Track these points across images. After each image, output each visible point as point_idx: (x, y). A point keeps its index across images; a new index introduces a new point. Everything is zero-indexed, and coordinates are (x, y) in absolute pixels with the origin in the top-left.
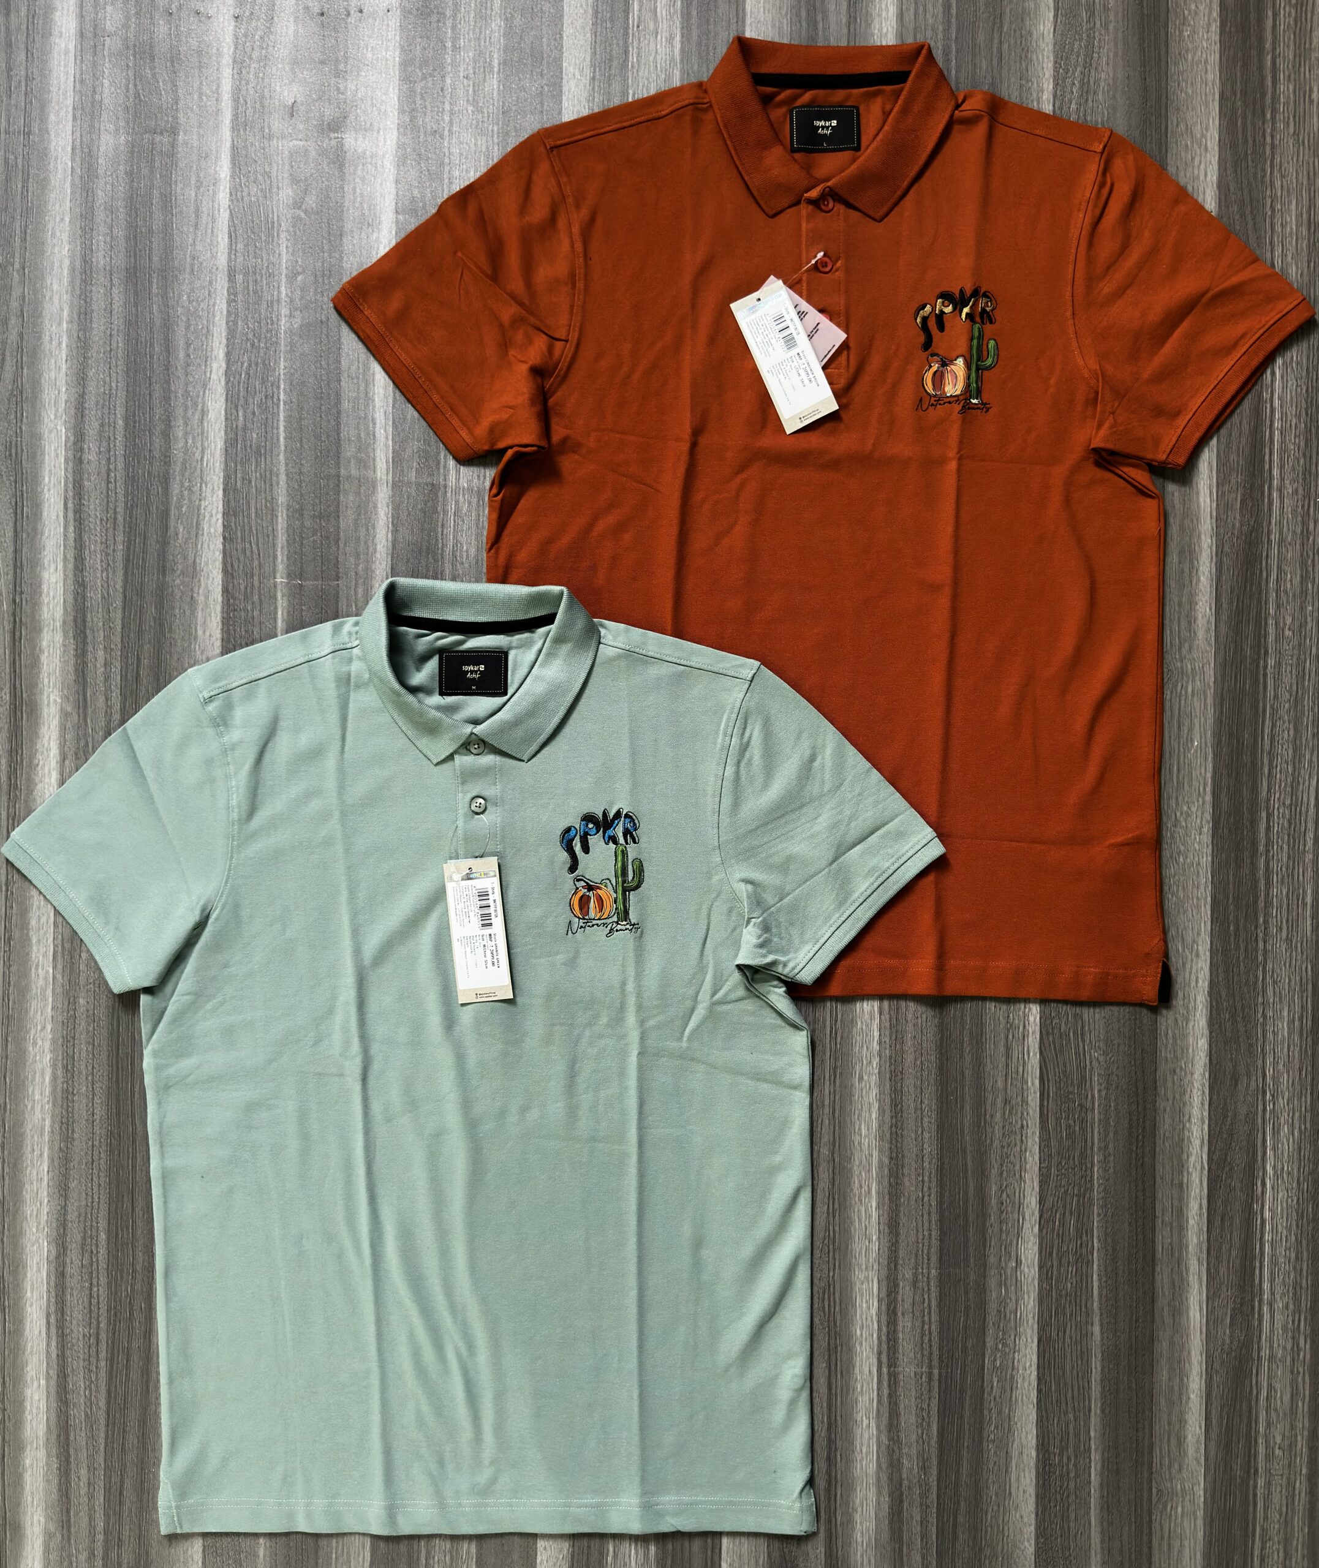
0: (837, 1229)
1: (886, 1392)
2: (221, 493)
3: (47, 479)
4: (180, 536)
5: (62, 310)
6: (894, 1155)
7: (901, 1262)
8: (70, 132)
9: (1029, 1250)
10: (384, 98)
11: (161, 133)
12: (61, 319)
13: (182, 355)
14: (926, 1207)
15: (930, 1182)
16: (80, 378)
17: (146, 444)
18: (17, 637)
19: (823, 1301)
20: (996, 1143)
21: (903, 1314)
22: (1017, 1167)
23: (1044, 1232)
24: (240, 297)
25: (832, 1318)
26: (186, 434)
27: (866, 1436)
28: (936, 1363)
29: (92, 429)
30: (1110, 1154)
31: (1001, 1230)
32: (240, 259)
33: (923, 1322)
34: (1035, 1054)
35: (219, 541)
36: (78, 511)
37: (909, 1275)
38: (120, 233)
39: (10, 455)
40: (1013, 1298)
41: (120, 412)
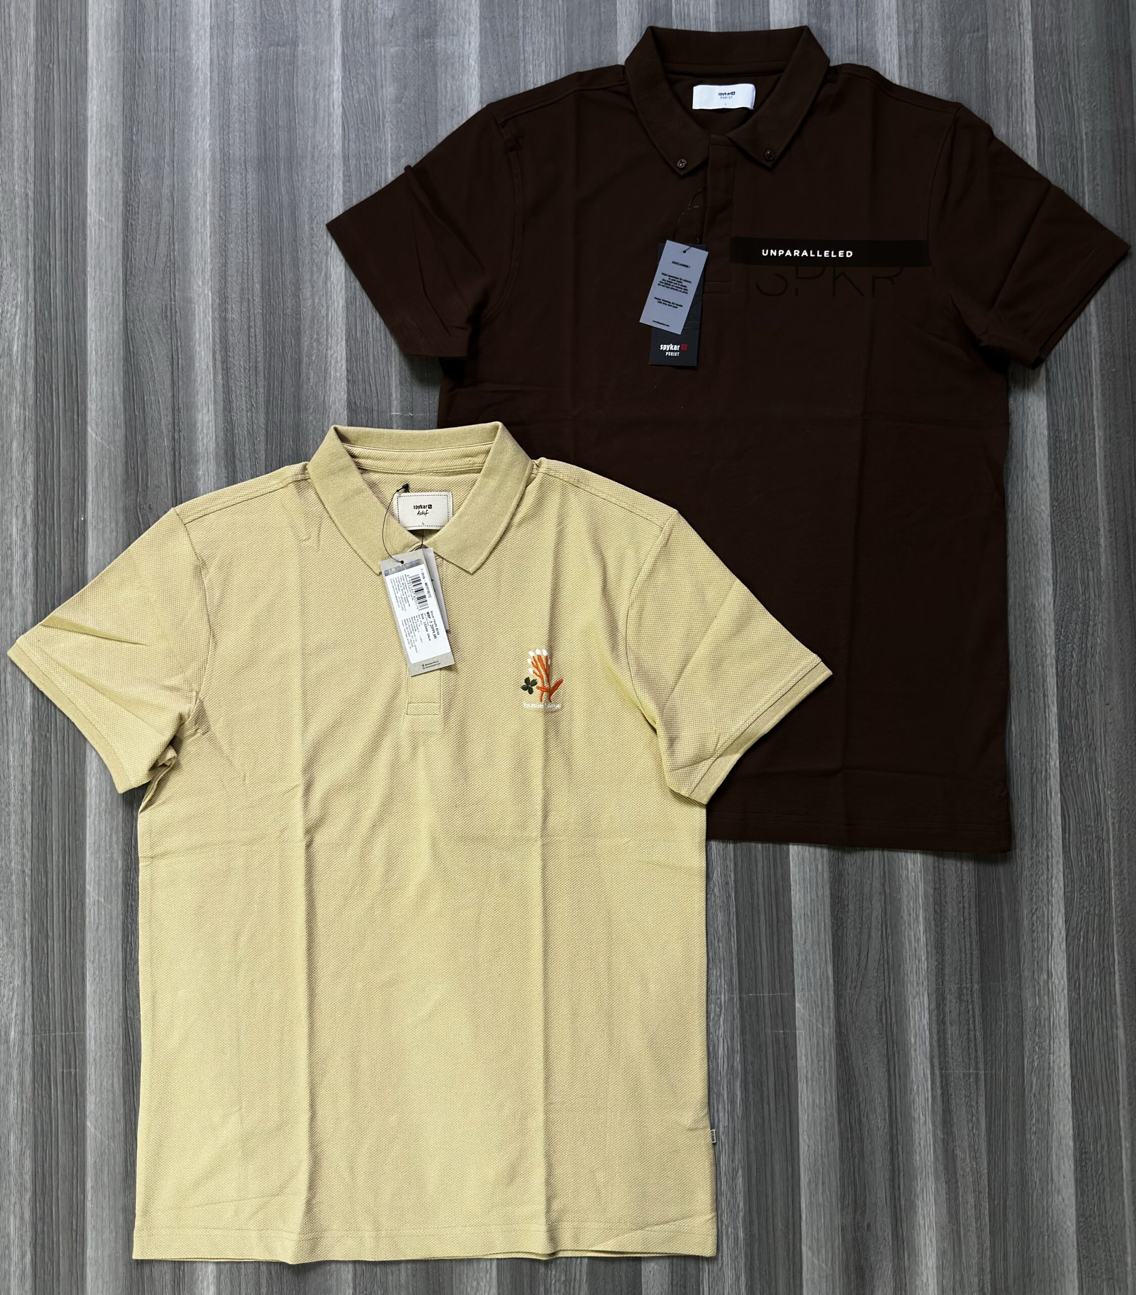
0: (890, 951)
1: (939, 1092)
2: (344, 343)
3: (197, 336)
4: (311, 381)
5: (205, 194)
6: (938, 886)
7: (947, 978)
8: (208, 49)
9: (1059, 964)
10: (467, 8)
11: (284, 45)
12: (205, 202)
13: (307, 228)
14: (967, 929)
15: (970, 908)
16: (222, 251)
17: (280, 304)
18: (177, 468)
19: (881, 1012)
20: (1026, 873)
21: (951, 1024)
22: (1045, 893)
23: (1071, 948)
24: (353, 178)
25: (889, 1029)
26: (313, 295)
27: (923, 1131)
28: (981, 1065)
29: (234, 295)
30: (1125, 878)
31: (1033, 947)
32: (352, 145)
33: (969, 1030)
34: (1056, 794)
35: (344, 383)
36: (225, 361)
37: (954, 987)
38: (252, 129)
39: (166, 316)
40: (1047, 1006)
41: (257, 277)
